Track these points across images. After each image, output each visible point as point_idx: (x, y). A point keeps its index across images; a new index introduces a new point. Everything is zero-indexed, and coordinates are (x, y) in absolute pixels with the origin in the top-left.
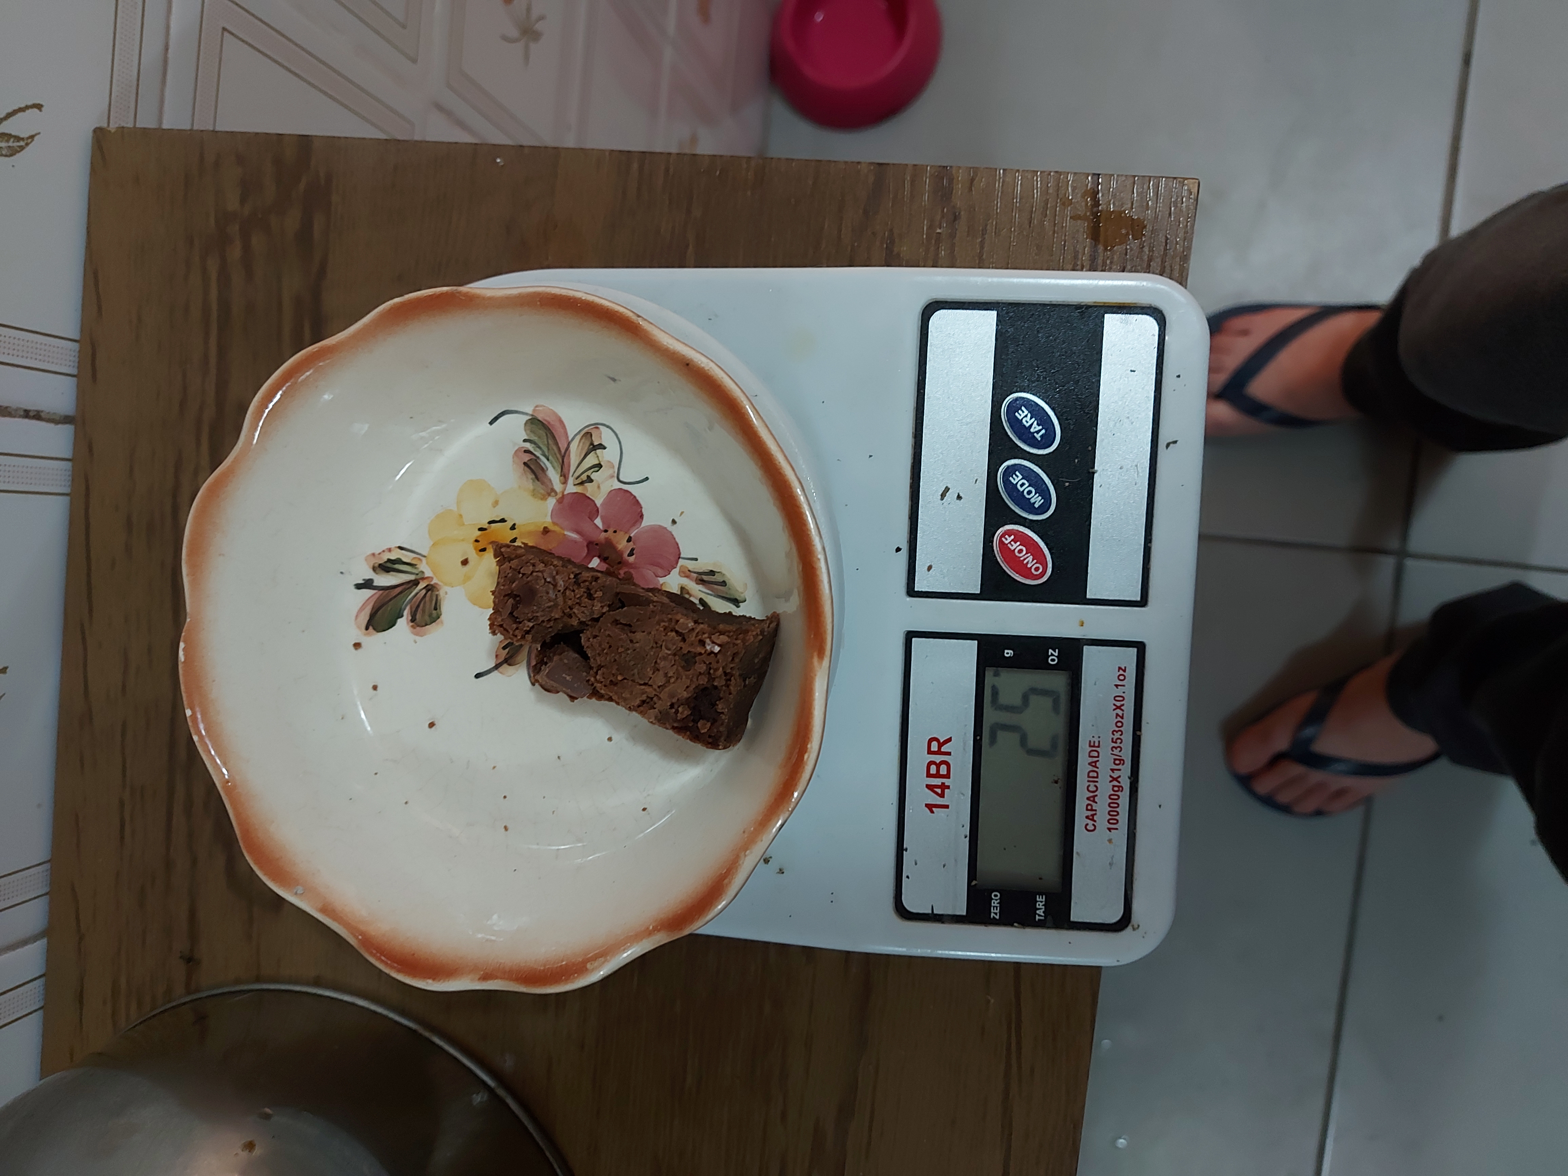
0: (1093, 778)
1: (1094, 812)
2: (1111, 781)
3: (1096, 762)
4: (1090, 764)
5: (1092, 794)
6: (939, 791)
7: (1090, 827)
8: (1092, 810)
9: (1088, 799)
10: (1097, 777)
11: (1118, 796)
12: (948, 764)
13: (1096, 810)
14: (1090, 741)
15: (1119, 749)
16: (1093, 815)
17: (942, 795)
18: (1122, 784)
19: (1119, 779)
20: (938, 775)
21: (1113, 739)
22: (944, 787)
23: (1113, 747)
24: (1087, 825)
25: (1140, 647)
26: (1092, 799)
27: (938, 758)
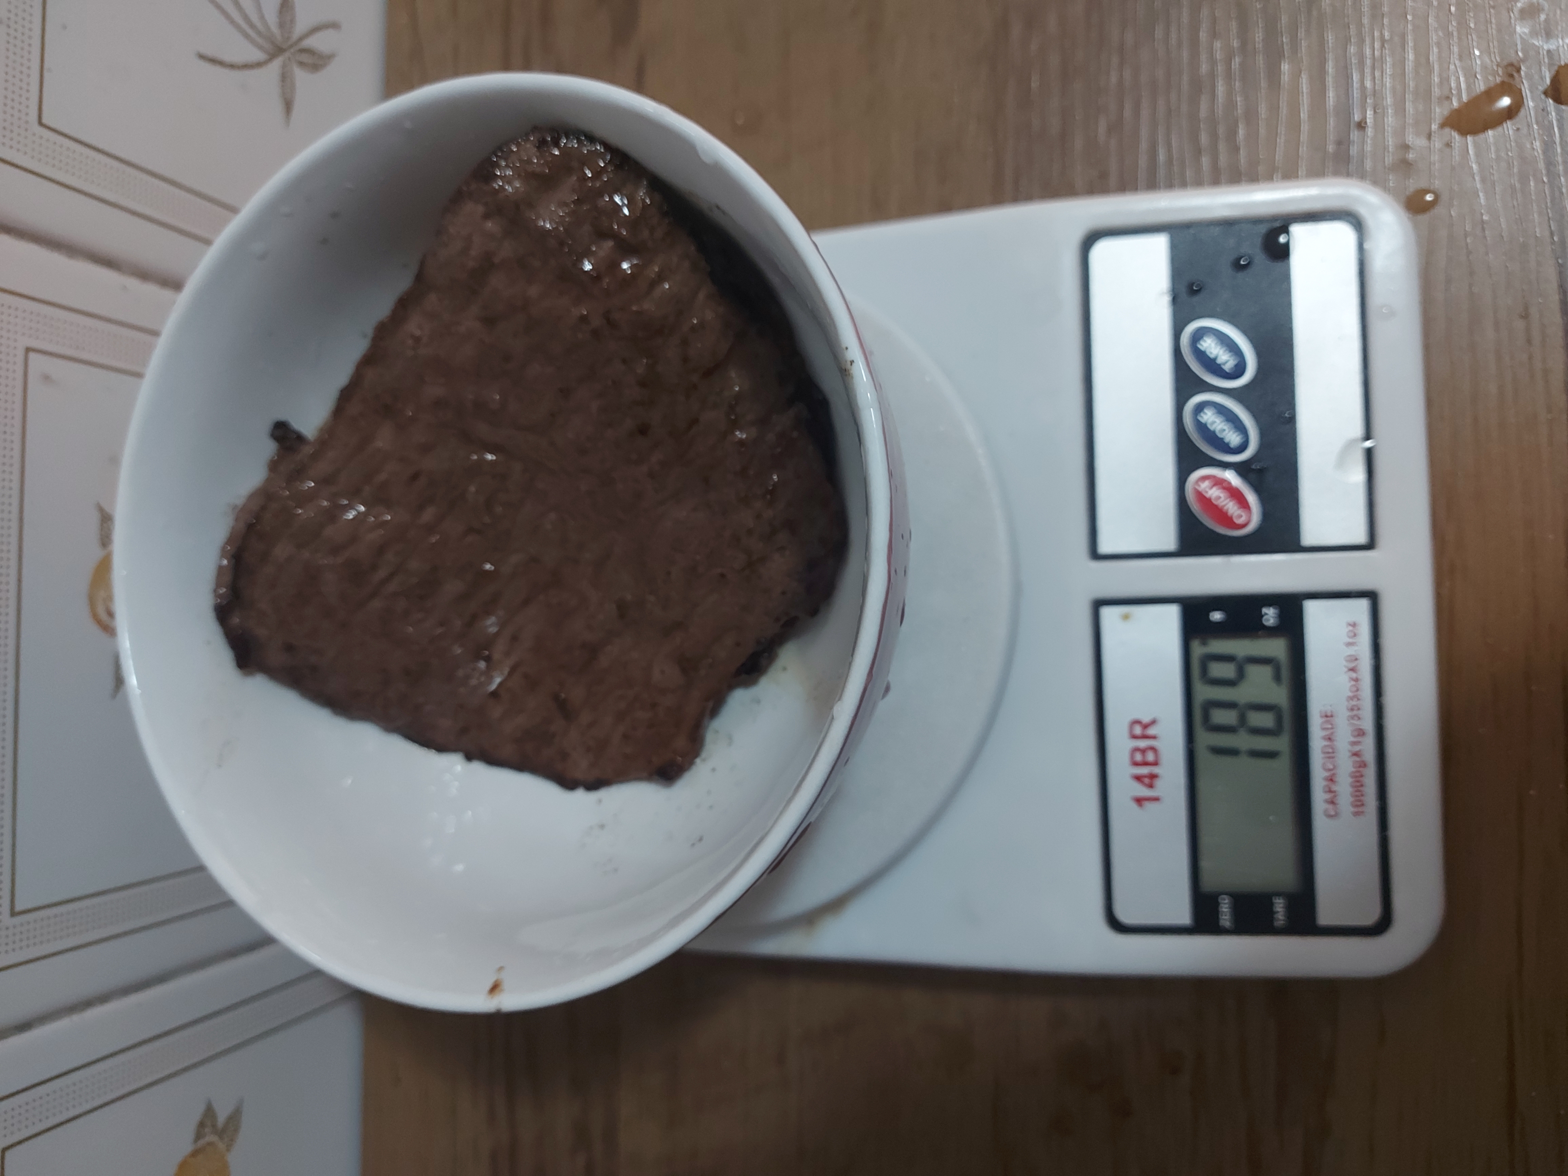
0: (1330, 754)
6: (1147, 780)
8: (1330, 791)
12: (1153, 749)
15: (1356, 718)
17: (1151, 786)
20: (1145, 764)
22: (1153, 776)
25: (1372, 596)
26: (1331, 780)
27: (1142, 744)
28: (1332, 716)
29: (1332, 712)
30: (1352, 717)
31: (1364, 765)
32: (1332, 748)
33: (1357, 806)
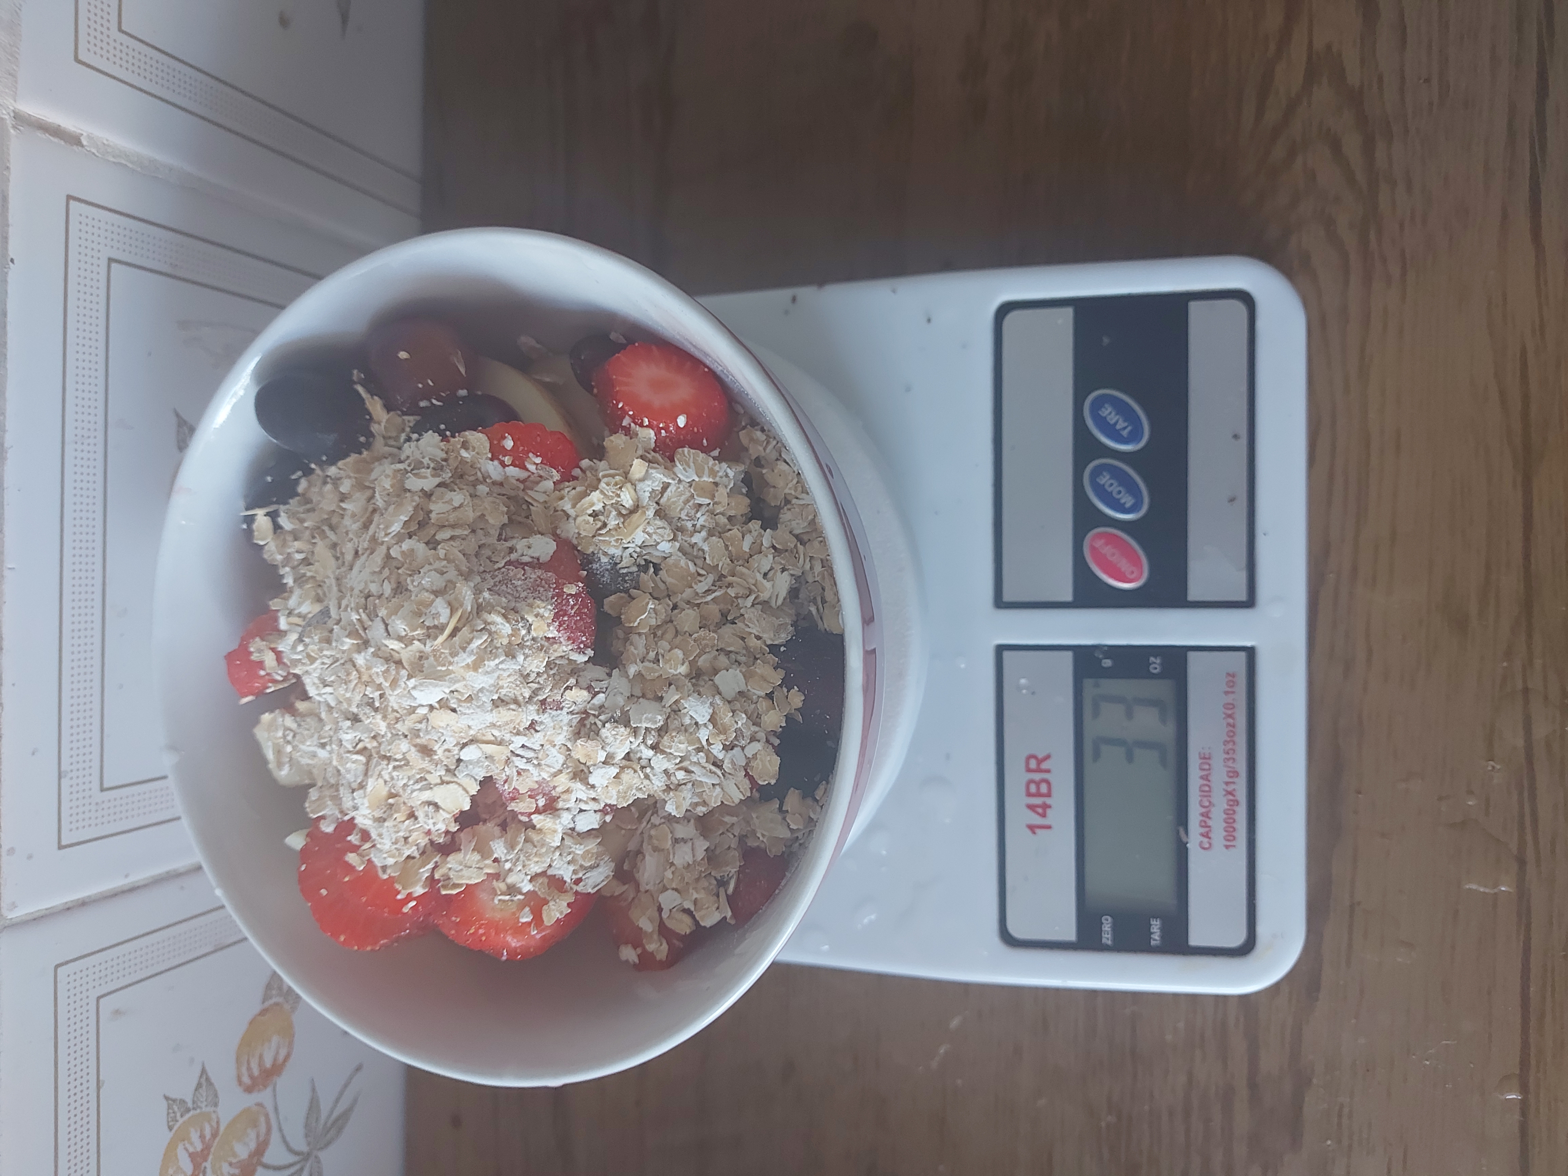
0: (1206, 792)
1: (1207, 829)
2: (1225, 795)
3: (1207, 776)
4: (1202, 777)
5: (1204, 810)
7: (1207, 846)
9: (1202, 815)
10: (1210, 791)
11: (1234, 811)
13: (1209, 827)
14: (1200, 754)
16: (1207, 833)
18: (1239, 798)
19: (1234, 793)
21: (1224, 750)
23: (1226, 758)
24: (1201, 842)
26: (1206, 815)
28: (1209, 758)
29: (1210, 753)
30: (1228, 759)
31: (1237, 803)
32: (1209, 786)
33: (1228, 840)
